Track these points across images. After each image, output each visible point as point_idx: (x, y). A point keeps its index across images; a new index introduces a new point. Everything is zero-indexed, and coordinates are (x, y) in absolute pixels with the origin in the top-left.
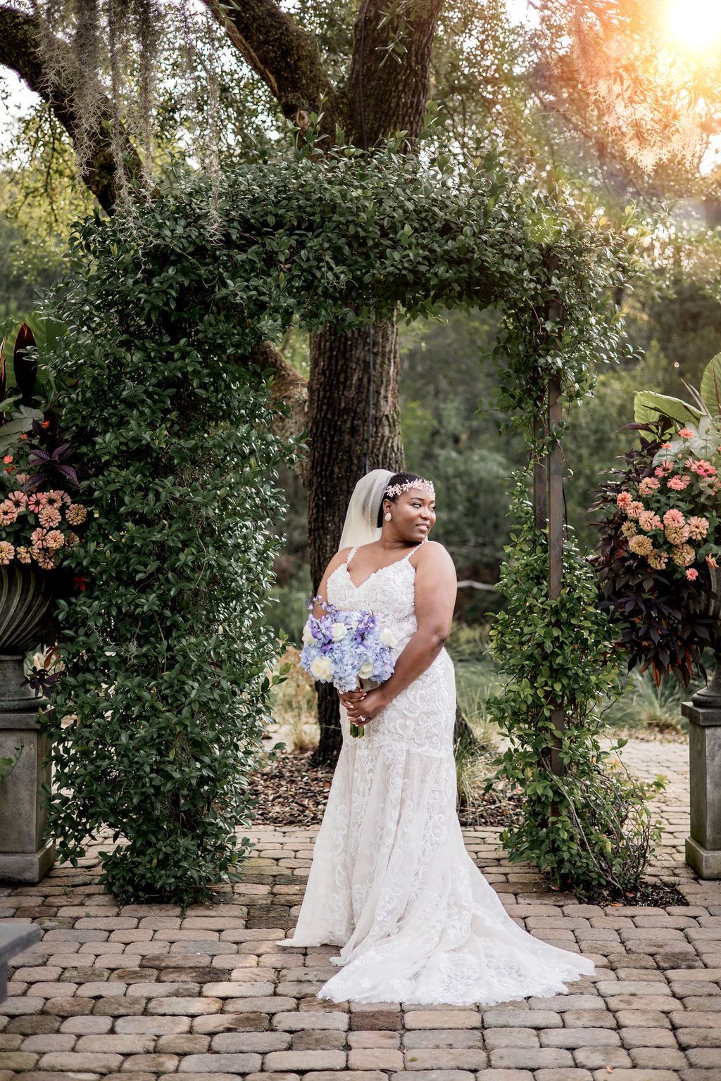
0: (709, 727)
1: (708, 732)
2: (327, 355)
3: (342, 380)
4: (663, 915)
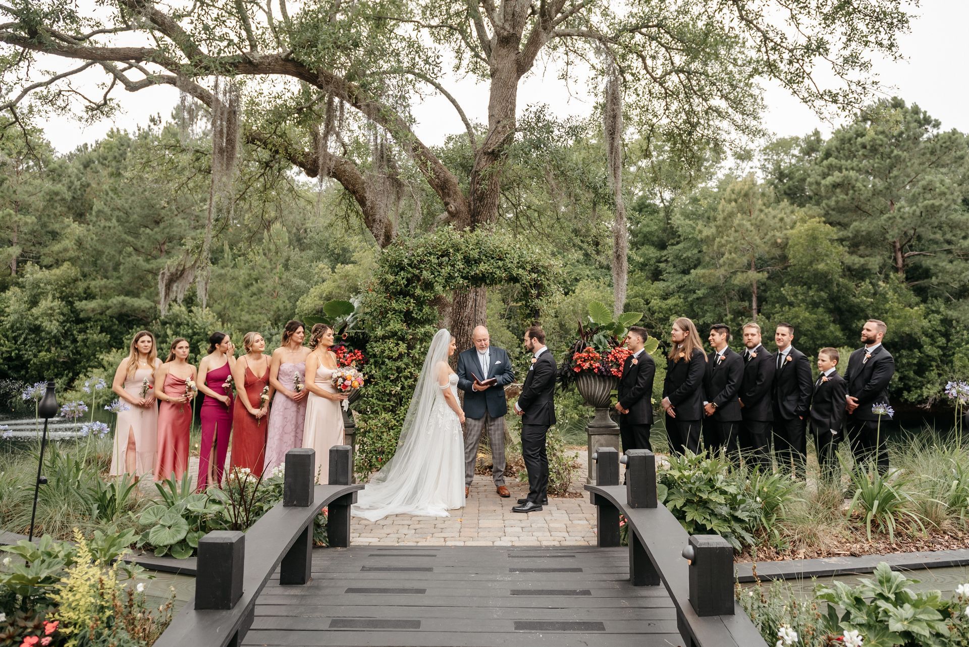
0: (592, 435)
1: (592, 437)
2: (460, 296)
3: (465, 306)
4: (573, 500)
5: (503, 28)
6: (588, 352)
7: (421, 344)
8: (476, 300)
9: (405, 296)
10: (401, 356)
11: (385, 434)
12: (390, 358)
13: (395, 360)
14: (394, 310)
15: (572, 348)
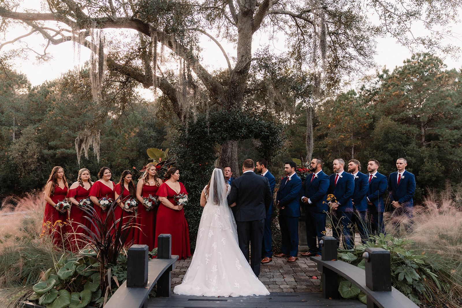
5: (245, 7)
8: (232, 149)
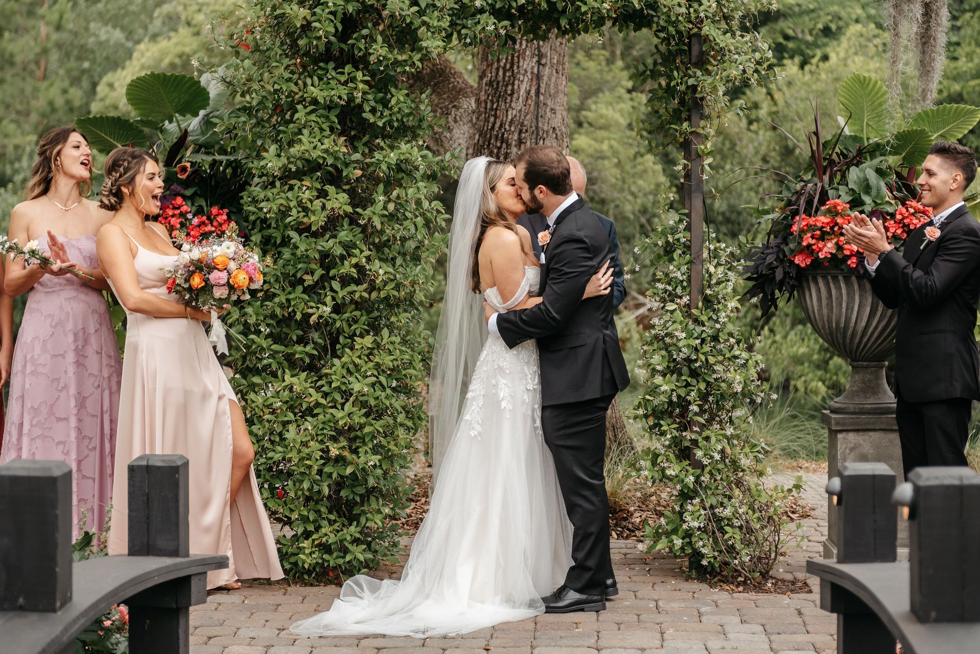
0: (841, 431)
1: (840, 436)
2: (495, 65)
3: (509, 92)
4: (785, 600)
6: (834, 212)
7: (386, 193)
8: (538, 77)
9: (340, 65)
10: (333, 223)
11: (292, 428)
12: (303, 229)
13: (316, 235)
14: (315, 101)
15: (789, 203)
